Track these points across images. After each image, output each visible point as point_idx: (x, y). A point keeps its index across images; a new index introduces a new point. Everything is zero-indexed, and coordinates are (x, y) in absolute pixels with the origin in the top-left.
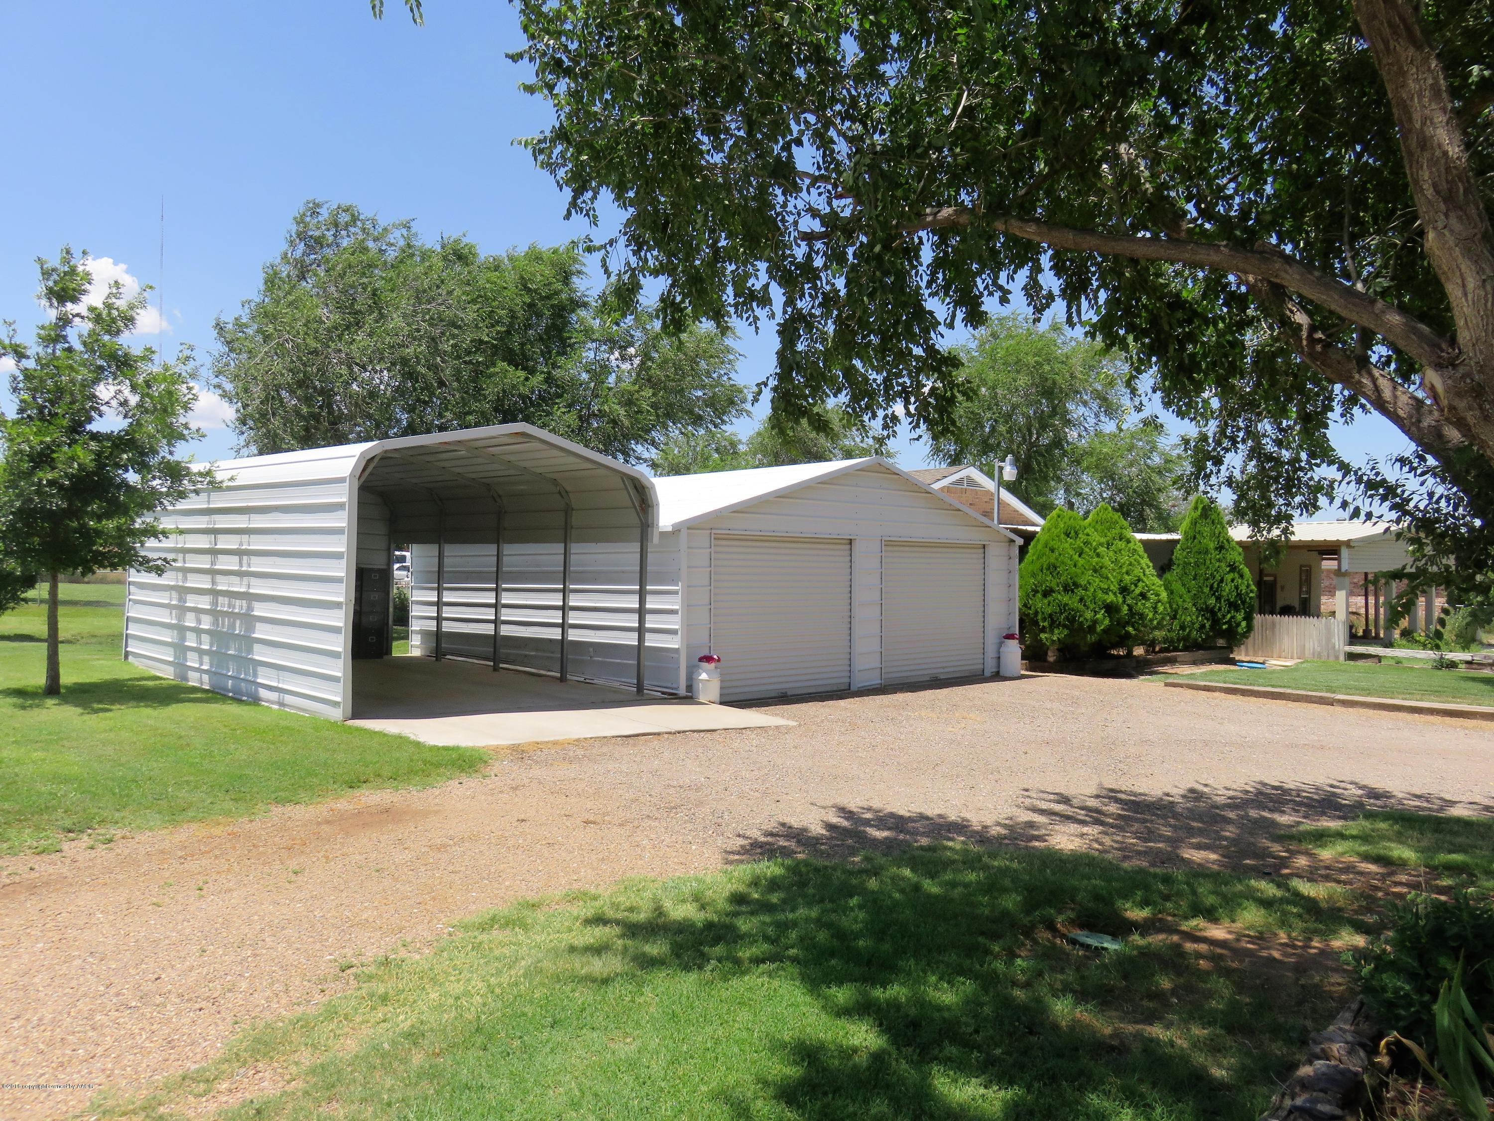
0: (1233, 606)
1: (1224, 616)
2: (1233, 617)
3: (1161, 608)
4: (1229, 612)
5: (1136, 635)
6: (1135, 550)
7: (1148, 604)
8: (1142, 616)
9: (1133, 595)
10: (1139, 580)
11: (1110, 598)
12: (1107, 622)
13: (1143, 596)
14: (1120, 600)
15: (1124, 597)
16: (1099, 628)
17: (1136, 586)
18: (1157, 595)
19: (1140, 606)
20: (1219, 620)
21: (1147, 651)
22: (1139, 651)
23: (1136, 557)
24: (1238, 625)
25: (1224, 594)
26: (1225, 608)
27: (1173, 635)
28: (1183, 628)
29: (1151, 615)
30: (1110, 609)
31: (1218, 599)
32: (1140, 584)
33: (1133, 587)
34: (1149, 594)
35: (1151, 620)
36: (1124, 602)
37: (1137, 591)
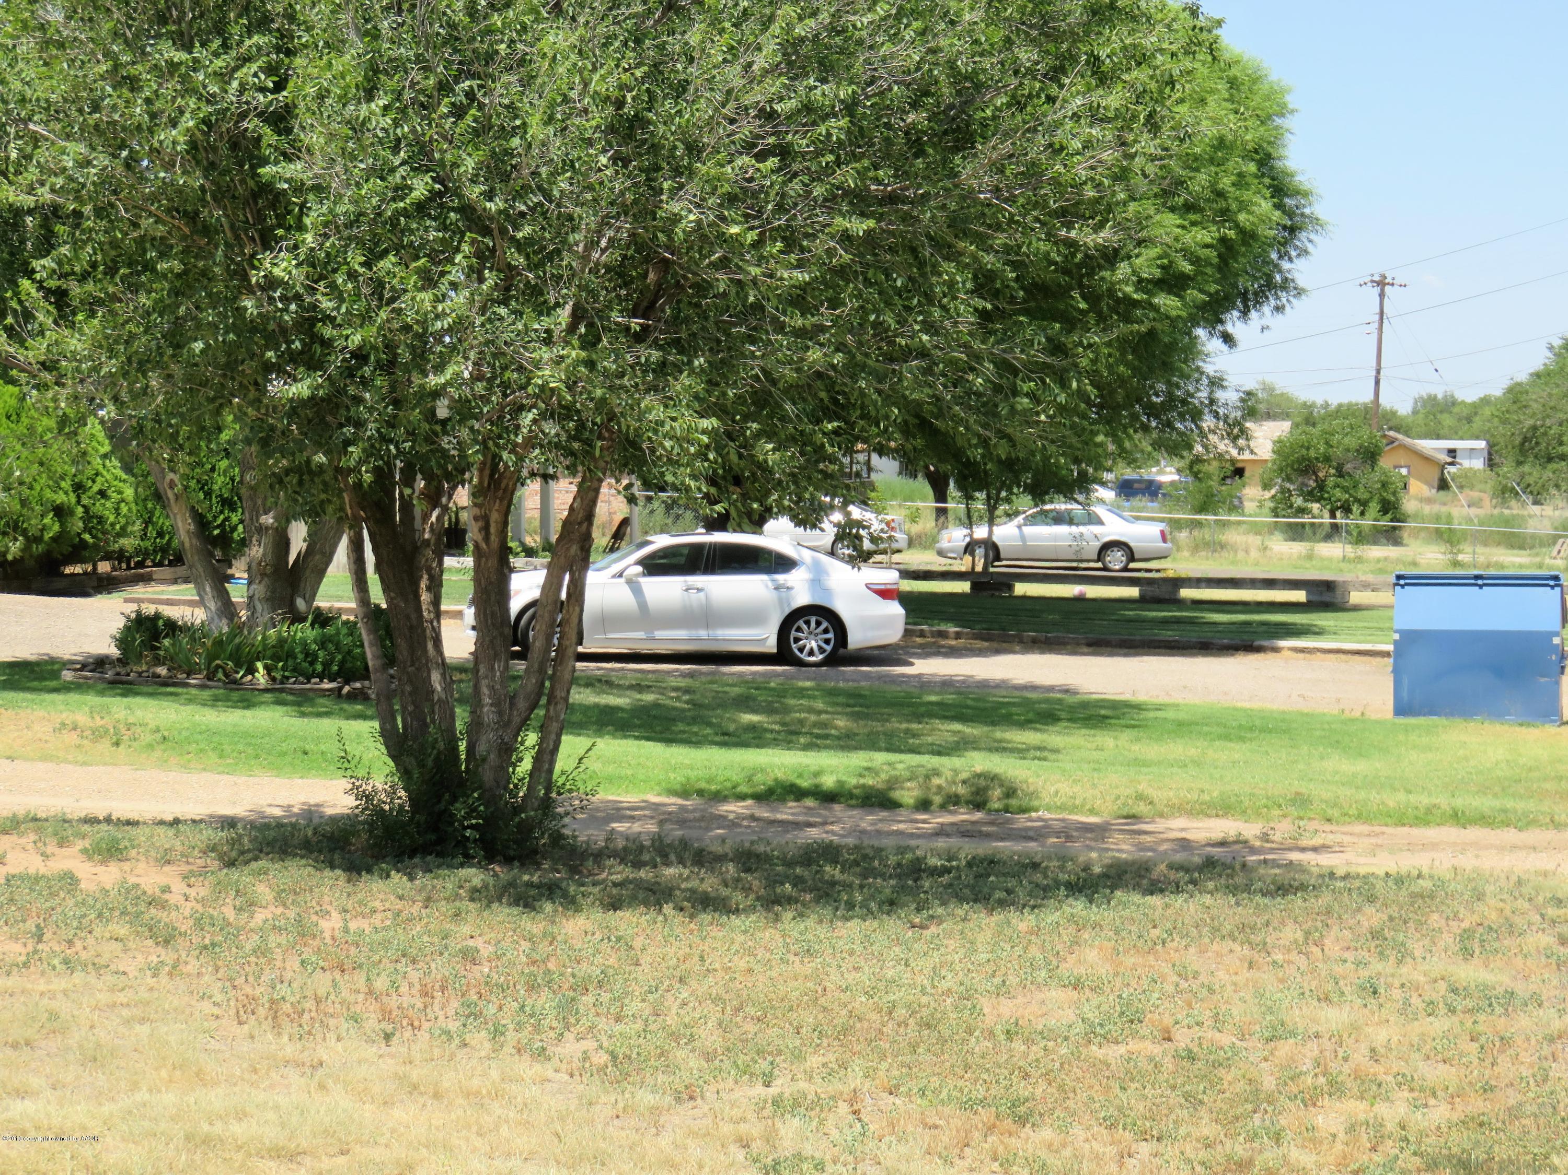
0: (228, 504)
1: (215, 517)
2: (227, 519)
3: (124, 509)
4: (222, 512)
5: (95, 545)
6: (93, 435)
7: (109, 504)
8: (101, 520)
9: (90, 494)
10: (97, 474)
11: (60, 498)
12: (56, 527)
13: (103, 494)
14: (73, 499)
15: (78, 497)
16: (47, 536)
17: (94, 481)
18: (120, 492)
19: (98, 508)
20: (210, 523)
21: (114, 569)
22: (104, 567)
23: (94, 444)
24: (234, 529)
25: (216, 487)
26: (216, 508)
27: (147, 544)
28: (160, 534)
29: (112, 518)
30: (60, 512)
31: (208, 494)
32: (99, 479)
33: (90, 483)
34: (109, 492)
35: (113, 525)
36: (79, 502)
37: (96, 488)
